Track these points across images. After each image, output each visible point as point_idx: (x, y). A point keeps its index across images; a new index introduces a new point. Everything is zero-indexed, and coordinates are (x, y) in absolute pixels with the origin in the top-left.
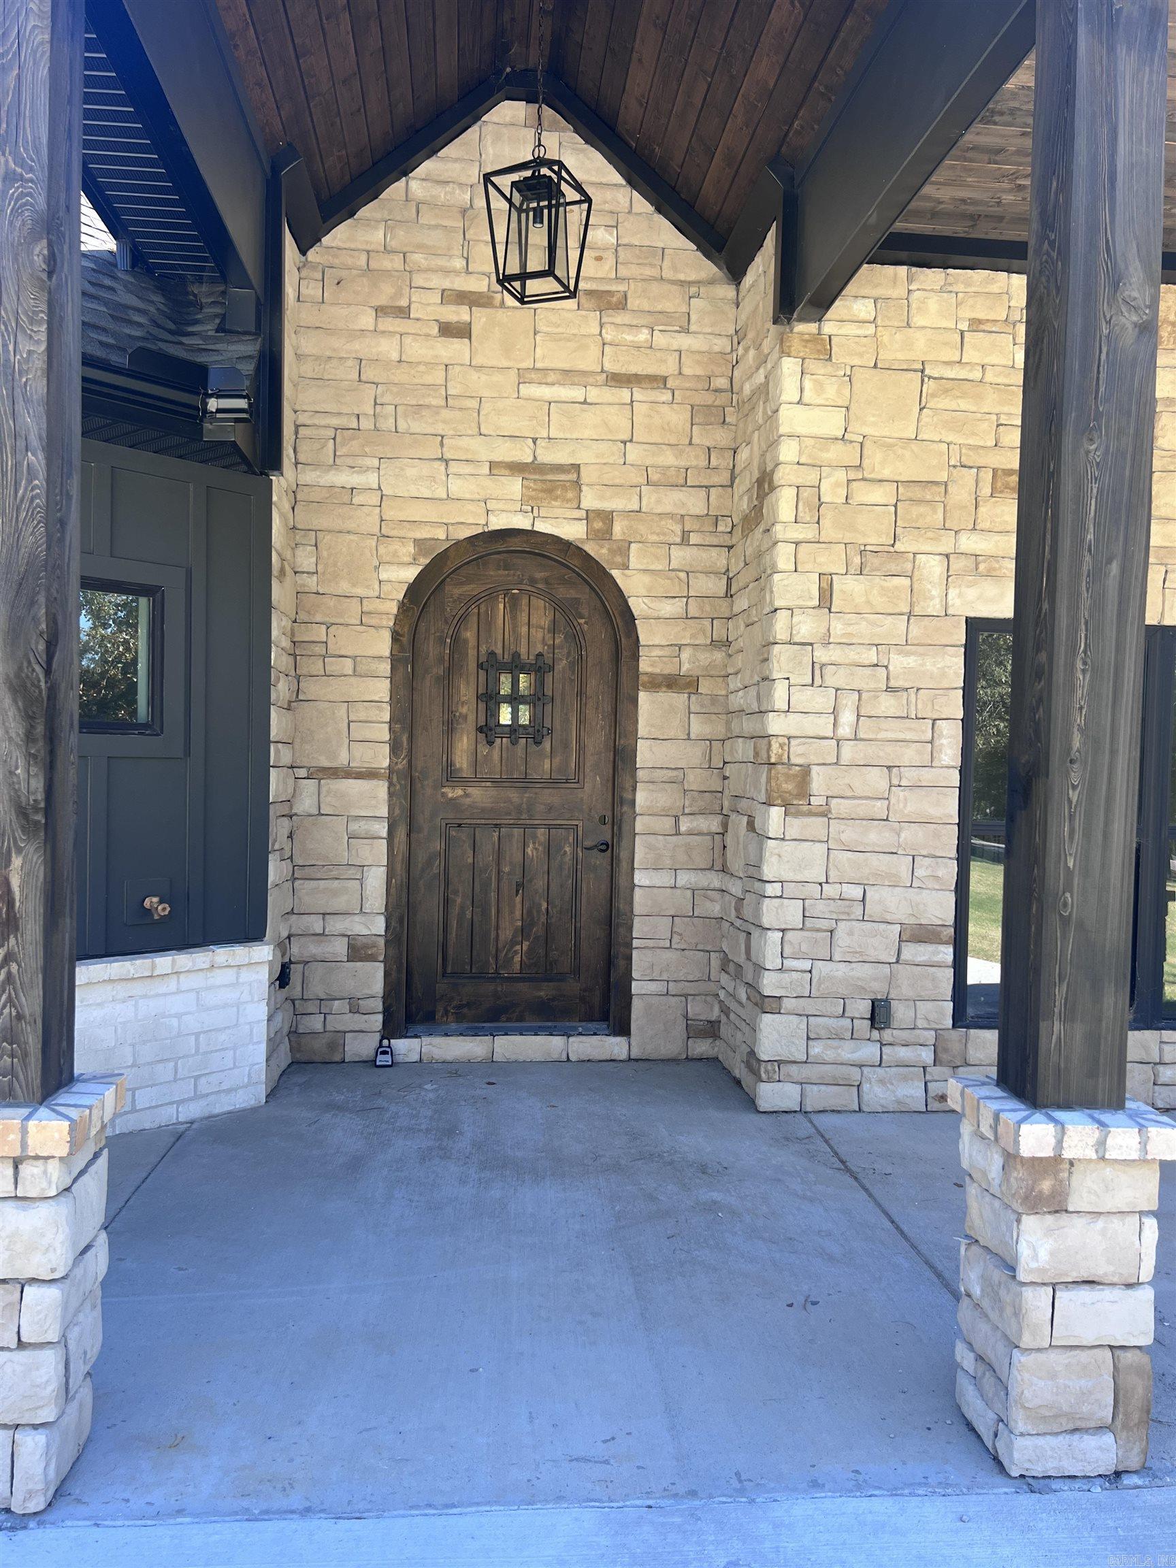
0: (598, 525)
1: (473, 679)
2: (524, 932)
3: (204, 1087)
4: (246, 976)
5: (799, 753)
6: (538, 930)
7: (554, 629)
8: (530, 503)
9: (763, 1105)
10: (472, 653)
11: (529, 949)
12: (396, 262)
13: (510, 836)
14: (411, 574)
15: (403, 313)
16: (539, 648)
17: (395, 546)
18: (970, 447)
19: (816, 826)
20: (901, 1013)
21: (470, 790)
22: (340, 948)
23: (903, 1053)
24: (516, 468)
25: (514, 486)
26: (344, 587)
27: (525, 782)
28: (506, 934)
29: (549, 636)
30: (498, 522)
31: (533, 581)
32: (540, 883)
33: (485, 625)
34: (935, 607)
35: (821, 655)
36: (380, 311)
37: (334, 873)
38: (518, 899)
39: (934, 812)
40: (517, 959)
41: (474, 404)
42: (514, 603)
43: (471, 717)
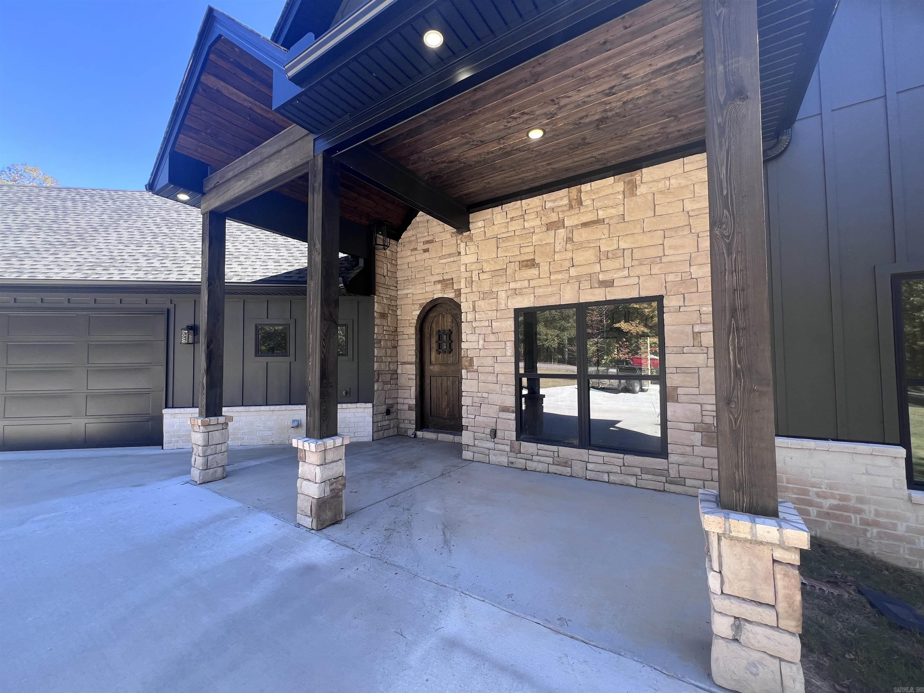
0: (457, 293)
1: (435, 338)
2: (448, 405)
3: (356, 435)
4: (366, 410)
5: (471, 354)
6: (451, 405)
7: (452, 322)
8: (443, 290)
9: (464, 457)
10: (435, 331)
11: (449, 410)
12: (414, 238)
13: (444, 379)
14: (418, 312)
15: (416, 249)
16: (449, 328)
17: (415, 306)
18: (512, 256)
19: (475, 375)
20: (499, 433)
21: (435, 367)
22: (406, 407)
23: (501, 447)
24: (439, 282)
25: (439, 286)
26: (406, 318)
27: (447, 364)
28: (444, 406)
29: (451, 324)
30: (436, 297)
31: (447, 310)
32: (451, 393)
33: (438, 323)
34: (503, 307)
35: (474, 324)
36: (412, 250)
37: (405, 388)
38: (446, 397)
39: (506, 370)
40: (447, 413)
41: (430, 268)
42: (443, 317)
43: (435, 348)
